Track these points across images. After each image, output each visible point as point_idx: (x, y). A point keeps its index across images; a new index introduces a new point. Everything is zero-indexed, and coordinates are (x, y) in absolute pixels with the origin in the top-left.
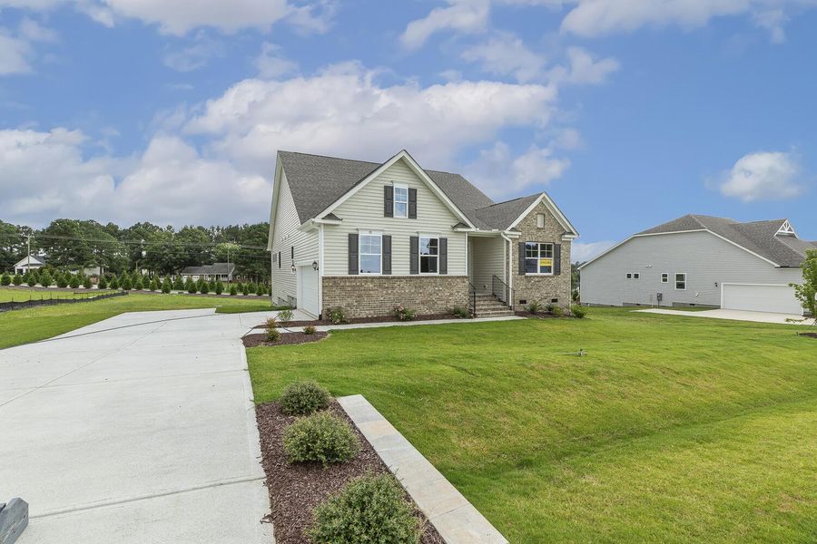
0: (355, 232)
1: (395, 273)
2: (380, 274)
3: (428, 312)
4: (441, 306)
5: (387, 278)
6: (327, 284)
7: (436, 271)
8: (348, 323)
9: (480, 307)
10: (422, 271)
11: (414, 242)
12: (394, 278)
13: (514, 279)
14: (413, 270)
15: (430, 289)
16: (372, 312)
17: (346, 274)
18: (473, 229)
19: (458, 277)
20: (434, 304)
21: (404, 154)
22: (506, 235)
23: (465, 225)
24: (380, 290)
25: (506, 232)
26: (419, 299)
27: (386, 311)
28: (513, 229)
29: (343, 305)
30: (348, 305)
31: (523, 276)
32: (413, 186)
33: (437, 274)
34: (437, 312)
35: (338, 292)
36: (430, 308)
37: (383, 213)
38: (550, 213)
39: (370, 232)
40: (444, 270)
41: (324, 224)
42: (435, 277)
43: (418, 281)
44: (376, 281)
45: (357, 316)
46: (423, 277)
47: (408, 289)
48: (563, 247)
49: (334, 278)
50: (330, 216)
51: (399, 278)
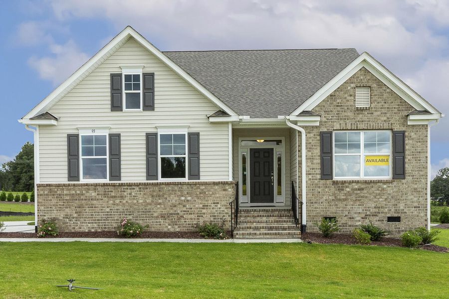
0: (74, 132)
1: (124, 180)
2: (107, 181)
3: (171, 229)
4: (189, 221)
5: (114, 185)
6: (42, 192)
7: (184, 177)
8: (55, 237)
9: (245, 225)
10: (163, 177)
11: (151, 139)
12: (122, 185)
13: (311, 186)
14: (151, 174)
15: (174, 199)
16: (95, 225)
17: (64, 180)
18: (234, 117)
19: (215, 184)
20: (179, 219)
21: (129, 31)
22: (295, 123)
23: (223, 113)
24: (106, 199)
25: (292, 117)
26: (158, 211)
27: (112, 225)
28: (305, 113)
29: (61, 216)
30: (66, 216)
31: (329, 182)
32: (149, 70)
33: (186, 180)
34: (185, 230)
35: (54, 201)
36: (174, 224)
37: (109, 106)
38: (380, 84)
39: (93, 131)
40: (195, 174)
41: (40, 126)
42: (184, 184)
43: (157, 188)
44: (100, 188)
45: (77, 229)
46: (163, 184)
47: (141, 198)
48: (411, 134)
49: (49, 185)
50: (45, 115)
51: (130, 185)
